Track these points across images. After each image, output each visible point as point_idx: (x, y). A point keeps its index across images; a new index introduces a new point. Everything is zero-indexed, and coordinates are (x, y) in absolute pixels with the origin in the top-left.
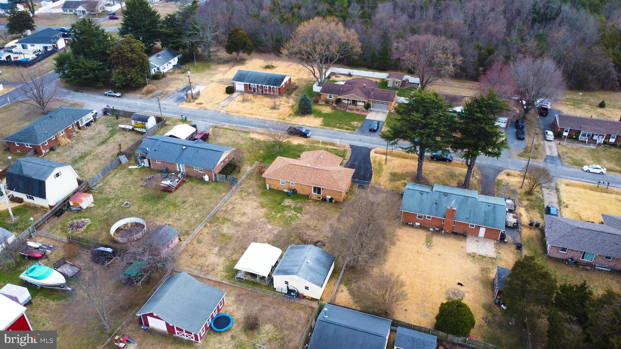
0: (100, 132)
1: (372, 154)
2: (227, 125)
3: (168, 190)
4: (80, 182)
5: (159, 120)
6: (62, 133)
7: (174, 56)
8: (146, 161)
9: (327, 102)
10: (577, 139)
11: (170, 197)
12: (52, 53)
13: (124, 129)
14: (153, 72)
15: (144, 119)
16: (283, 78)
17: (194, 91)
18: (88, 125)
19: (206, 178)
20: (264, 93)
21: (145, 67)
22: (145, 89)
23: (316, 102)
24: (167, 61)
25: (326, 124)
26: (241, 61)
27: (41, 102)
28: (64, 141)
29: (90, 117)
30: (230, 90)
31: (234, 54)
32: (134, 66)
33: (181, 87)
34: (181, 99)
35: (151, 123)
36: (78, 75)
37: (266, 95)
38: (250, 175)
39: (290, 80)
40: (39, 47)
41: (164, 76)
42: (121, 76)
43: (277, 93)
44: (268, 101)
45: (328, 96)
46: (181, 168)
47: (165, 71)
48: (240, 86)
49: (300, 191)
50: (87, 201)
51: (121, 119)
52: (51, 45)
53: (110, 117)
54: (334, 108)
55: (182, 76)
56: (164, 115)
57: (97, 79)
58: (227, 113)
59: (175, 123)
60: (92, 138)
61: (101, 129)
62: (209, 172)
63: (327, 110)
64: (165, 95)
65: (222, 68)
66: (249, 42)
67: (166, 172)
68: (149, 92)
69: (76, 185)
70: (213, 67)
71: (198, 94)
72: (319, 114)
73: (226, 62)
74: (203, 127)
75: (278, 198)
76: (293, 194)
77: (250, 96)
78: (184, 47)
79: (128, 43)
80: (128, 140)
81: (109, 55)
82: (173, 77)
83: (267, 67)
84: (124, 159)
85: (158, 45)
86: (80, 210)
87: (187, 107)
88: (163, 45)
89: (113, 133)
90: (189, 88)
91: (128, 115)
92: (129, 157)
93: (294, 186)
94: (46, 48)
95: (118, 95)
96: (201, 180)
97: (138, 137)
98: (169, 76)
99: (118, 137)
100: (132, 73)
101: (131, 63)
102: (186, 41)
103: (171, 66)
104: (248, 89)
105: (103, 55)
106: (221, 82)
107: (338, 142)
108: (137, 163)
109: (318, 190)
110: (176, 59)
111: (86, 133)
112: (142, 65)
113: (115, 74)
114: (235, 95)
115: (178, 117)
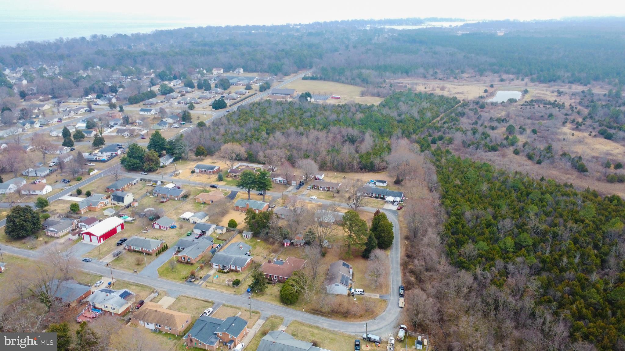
0: (139, 187)
1: (238, 193)
2: (188, 184)
3: (163, 202)
4: (134, 200)
5: (162, 182)
6: (126, 186)
7: (171, 158)
8: (156, 194)
9: (231, 177)
10: (319, 189)
11: (163, 204)
12: (115, 156)
13: (148, 185)
14: (161, 165)
15: (156, 182)
16: (215, 167)
17: (177, 172)
18: (134, 184)
19: (176, 199)
20: (206, 173)
21: (157, 163)
22: (157, 171)
23: (227, 176)
24: (168, 160)
25: (227, 184)
26: (202, 160)
27: (116, 176)
28: (126, 189)
29: (135, 181)
30: (193, 172)
31: (199, 157)
32: (154, 162)
33: (173, 171)
34: (172, 175)
35: (159, 183)
36: (130, 166)
37: (207, 174)
38: (191, 199)
39: (219, 168)
40: (109, 153)
41: (166, 166)
42: (148, 166)
43: (212, 173)
44: (207, 176)
45: (231, 174)
46: (168, 196)
47: (167, 164)
48: (197, 170)
49: (207, 202)
50: (136, 204)
51: (147, 182)
52: (114, 153)
53: (143, 181)
54: (233, 179)
55: (174, 167)
56: (164, 181)
57: (137, 167)
58: (189, 180)
59: (168, 183)
60: (136, 188)
61: (140, 185)
62: (177, 197)
63: (230, 179)
64: (166, 174)
65: (192, 163)
66: (206, 152)
67: (163, 198)
68: (159, 173)
69: (133, 200)
70: (188, 162)
71: (179, 173)
72: (226, 181)
73: (195, 160)
74: (178, 185)
75: (199, 204)
76: (204, 203)
77: (201, 174)
78: (176, 154)
79: (152, 153)
80: (150, 189)
81: (143, 158)
82: (170, 167)
83: (213, 163)
84: (148, 194)
85: (165, 152)
86: (134, 207)
87: (174, 178)
88: (167, 153)
89: (144, 187)
90: (176, 171)
91: (150, 181)
92: (150, 193)
93: (204, 201)
94: (112, 154)
95: (146, 174)
96: (175, 200)
97: (153, 188)
98: (168, 167)
99: (146, 188)
100: (152, 165)
101: (152, 161)
102: (177, 151)
103: (169, 162)
104: (200, 171)
105: (141, 158)
106: (190, 169)
107: (227, 189)
108: (153, 195)
109: (212, 201)
110: (172, 159)
111: (134, 187)
112: (157, 162)
113: (145, 165)
114: (194, 174)
115: (170, 182)
